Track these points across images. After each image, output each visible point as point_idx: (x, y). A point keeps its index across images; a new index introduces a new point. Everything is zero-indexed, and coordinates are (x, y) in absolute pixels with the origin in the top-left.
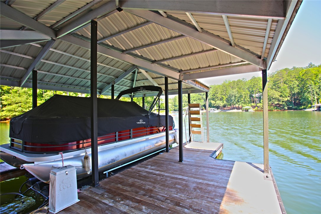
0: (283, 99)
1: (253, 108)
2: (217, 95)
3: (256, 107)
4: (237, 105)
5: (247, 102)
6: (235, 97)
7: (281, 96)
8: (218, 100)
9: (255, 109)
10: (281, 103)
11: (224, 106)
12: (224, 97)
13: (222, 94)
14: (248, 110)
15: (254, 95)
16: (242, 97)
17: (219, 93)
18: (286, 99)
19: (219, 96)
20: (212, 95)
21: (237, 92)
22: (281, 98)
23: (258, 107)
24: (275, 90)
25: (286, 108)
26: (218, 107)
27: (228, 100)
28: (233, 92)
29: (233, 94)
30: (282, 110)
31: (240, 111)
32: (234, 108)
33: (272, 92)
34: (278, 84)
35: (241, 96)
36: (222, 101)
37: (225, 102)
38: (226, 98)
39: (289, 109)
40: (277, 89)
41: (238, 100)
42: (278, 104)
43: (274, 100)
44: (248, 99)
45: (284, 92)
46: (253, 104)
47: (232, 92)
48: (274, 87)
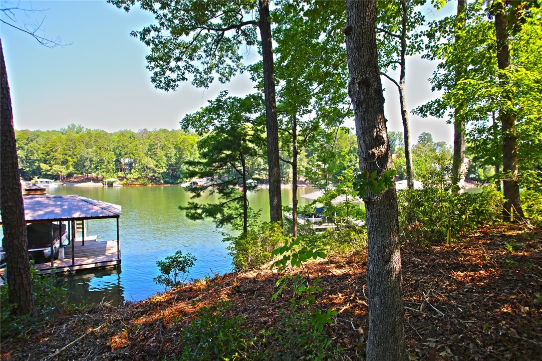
0: (159, 170)
1: (120, 180)
2: (56, 154)
3: (125, 180)
4: (94, 175)
5: (111, 170)
6: (91, 161)
7: (156, 166)
8: (58, 164)
9: (122, 183)
10: (156, 175)
11: (70, 175)
12: (69, 158)
13: (66, 154)
14: (112, 183)
15: (122, 160)
16: (104, 163)
17: (59, 151)
18: (162, 171)
19: (59, 156)
20: (43, 154)
21: (94, 154)
22: (156, 169)
23: (127, 179)
24: (150, 157)
25: (162, 182)
26: (56, 177)
27: (76, 165)
28: (88, 153)
29: (89, 156)
30: (157, 184)
31: (100, 185)
32: (88, 180)
33: (146, 160)
34: (155, 149)
35: (102, 161)
36: (65, 167)
37: (71, 169)
38: (74, 162)
39: (166, 182)
40: (153, 156)
41: (97, 166)
42: (154, 176)
43: (148, 171)
44: (112, 166)
45: (160, 161)
46: (120, 174)
47: (86, 153)
48: (149, 153)
